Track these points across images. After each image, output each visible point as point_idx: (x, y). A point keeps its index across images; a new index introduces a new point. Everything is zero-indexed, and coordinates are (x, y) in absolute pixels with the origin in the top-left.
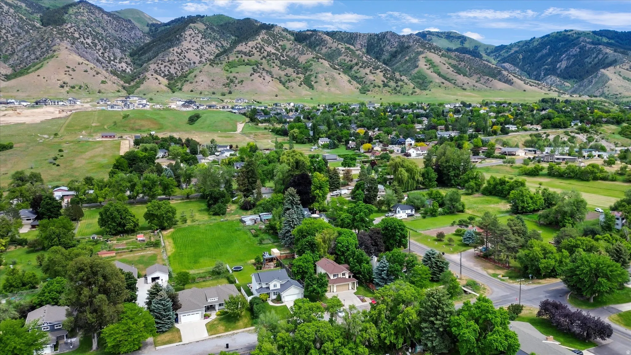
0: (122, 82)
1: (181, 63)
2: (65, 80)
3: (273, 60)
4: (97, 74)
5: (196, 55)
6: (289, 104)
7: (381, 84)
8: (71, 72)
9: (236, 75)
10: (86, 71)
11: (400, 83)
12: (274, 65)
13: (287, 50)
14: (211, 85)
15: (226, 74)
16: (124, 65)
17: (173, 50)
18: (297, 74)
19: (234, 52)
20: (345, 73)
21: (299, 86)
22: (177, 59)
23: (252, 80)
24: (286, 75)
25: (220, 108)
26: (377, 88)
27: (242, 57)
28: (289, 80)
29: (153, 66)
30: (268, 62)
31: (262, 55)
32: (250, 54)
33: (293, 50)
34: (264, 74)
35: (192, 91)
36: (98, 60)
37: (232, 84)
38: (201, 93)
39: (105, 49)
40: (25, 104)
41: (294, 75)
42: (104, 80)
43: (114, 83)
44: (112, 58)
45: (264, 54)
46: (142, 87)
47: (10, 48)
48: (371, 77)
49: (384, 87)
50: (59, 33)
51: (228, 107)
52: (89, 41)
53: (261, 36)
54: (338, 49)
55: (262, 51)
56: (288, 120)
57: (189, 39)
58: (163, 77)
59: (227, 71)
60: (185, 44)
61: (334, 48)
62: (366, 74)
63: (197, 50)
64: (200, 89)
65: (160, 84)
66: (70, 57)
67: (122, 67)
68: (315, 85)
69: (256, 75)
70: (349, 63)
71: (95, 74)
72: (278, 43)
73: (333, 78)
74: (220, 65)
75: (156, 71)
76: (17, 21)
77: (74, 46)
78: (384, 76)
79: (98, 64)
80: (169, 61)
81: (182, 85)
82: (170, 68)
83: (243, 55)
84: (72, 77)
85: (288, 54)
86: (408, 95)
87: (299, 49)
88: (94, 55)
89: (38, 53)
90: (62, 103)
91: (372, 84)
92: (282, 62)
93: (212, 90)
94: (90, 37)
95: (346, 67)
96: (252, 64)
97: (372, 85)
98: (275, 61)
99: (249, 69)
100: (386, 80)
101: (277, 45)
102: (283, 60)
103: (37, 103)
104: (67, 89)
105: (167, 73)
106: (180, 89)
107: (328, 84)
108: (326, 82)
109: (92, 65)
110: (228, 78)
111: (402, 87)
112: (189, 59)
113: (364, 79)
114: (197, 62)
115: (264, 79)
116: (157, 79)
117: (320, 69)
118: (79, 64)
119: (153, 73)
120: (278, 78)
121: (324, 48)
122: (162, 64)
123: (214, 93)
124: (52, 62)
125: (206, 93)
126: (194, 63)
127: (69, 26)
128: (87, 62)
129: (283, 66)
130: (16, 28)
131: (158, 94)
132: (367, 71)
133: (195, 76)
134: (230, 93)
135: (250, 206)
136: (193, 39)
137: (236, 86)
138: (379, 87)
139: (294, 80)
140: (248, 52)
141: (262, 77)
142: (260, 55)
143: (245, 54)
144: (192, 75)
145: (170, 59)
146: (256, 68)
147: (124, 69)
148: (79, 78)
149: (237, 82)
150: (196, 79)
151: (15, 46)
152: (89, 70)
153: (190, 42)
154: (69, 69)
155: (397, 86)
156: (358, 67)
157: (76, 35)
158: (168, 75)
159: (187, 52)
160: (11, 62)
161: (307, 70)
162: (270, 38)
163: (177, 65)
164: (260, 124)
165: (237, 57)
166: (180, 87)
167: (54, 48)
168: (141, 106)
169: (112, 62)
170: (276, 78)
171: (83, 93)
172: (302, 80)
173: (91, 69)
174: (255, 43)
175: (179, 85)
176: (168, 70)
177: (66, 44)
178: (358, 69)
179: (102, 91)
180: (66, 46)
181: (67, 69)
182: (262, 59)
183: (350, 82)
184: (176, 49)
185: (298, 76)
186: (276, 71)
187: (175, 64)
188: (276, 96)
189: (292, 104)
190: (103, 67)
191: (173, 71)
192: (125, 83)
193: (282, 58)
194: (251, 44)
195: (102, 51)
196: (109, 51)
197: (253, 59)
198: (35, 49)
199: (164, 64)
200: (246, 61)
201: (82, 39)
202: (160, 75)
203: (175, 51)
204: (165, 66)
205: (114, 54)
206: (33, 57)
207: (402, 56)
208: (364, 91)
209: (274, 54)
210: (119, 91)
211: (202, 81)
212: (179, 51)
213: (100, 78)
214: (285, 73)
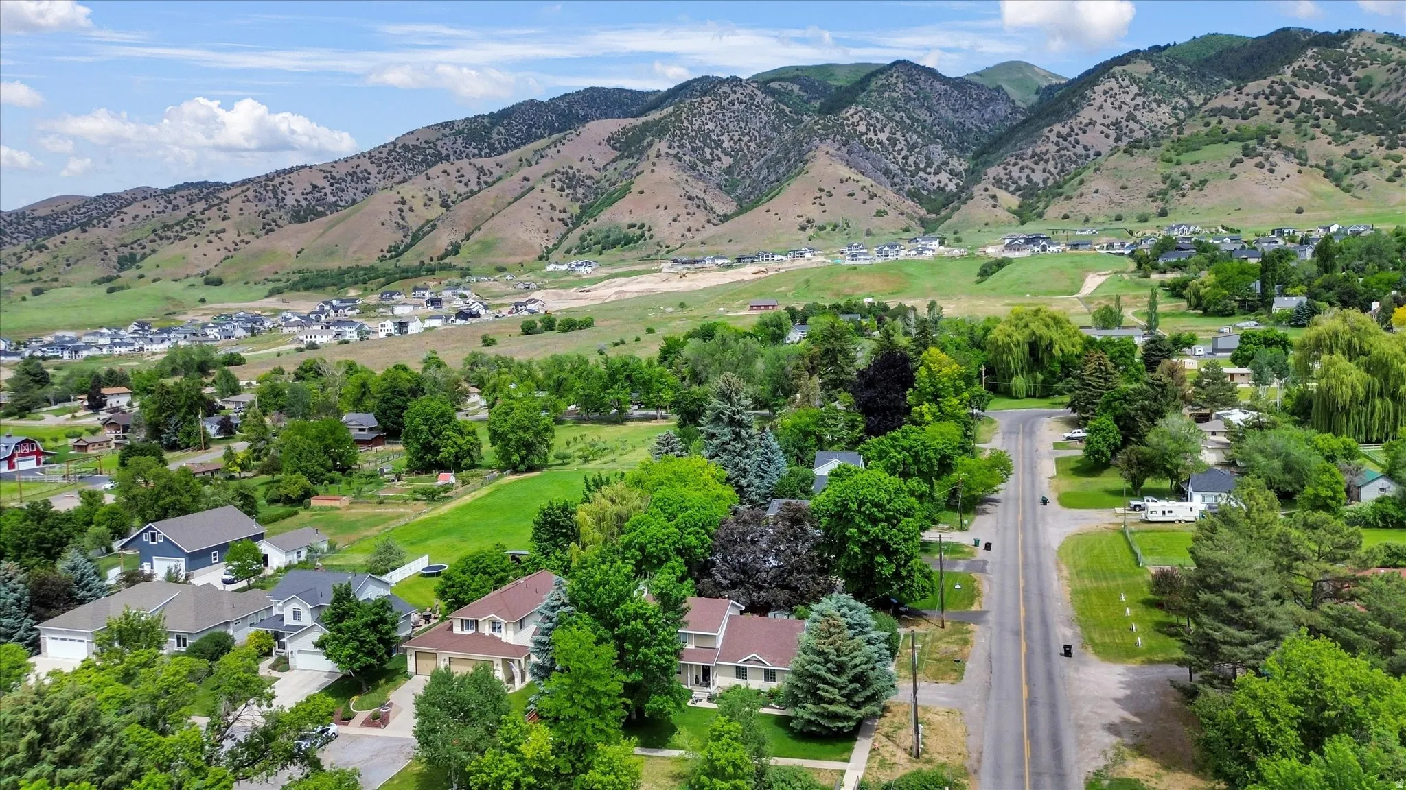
0: (923, 212)
1: (1061, 157)
2: (811, 216)
3: (1317, 118)
4: (871, 198)
5: (1107, 136)
8: (825, 200)
9: (1189, 168)
10: (851, 195)
12: (1317, 132)
13: (1374, 89)
14: (1117, 199)
15: (1163, 169)
16: (944, 177)
17: (1051, 131)
18: (1389, 148)
19: (1201, 114)
21: (1390, 180)
22: (1054, 148)
23: (1234, 177)
24: (1353, 155)
25: (1102, 248)
27: (1220, 122)
28: (1356, 167)
29: (992, 172)
30: (1298, 126)
31: (1282, 112)
32: (1247, 113)
33: (1394, 86)
34: (1277, 157)
35: (1066, 217)
36: (887, 172)
37: (1173, 192)
38: (1087, 220)
39: (912, 148)
40: (720, 262)
41: (1379, 153)
42: (882, 208)
43: (902, 214)
44: (922, 166)
45: (1288, 109)
46: (955, 217)
47: (745, 167)
50: (824, 127)
51: (1123, 245)
52: (883, 137)
53: (1296, 65)
55: (1285, 101)
57: (1099, 100)
58: (1013, 193)
59: (1169, 161)
60: (1085, 115)
63: (1117, 124)
64: (1087, 210)
65: (994, 206)
66: (830, 169)
67: (939, 182)
69: (1249, 163)
71: (867, 197)
72: (1348, 74)
74: (1151, 150)
75: (998, 182)
76: (773, 117)
77: (845, 149)
79: (883, 178)
80: (1032, 157)
81: (1046, 206)
82: (1033, 171)
83: (1225, 119)
84: (823, 208)
85: (1375, 99)
88: (880, 161)
89: (783, 169)
90: (780, 257)
92: (1344, 123)
93: (1118, 210)
94: (887, 130)
96: (1246, 136)
98: (1323, 122)
99: (1235, 149)
101: (1344, 80)
102: (1350, 116)
103: (739, 260)
104: (810, 232)
105: (1023, 182)
106: (1040, 215)
109: (867, 182)
110: (1165, 178)
112: (1086, 148)
114: (1105, 151)
115: (1272, 171)
116: (994, 197)
118: (842, 182)
119: (990, 187)
120: (1323, 164)
122: (1015, 164)
123: (1119, 218)
124: (796, 184)
125: (1101, 219)
126: (1098, 154)
127: (852, 111)
128: (859, 177)
129: (1348, 132)
130: (768, 131)
131: (987, 229)
133: (1081, 182)
134: (1163, 213)
136: (1110, 100)
137: (1183, 196)
139: (1375, 165)
140: (1240, 107)
141: (1267, 166)
142: (1276, 112)
143: (1232, 114)
144: (1078, 179)
145: (1038, 151)
146: (1252, 143)
147: (942, 185)
148: (836, 210)
149: (1187, 186)
150: (1083, 189)
151: (752, 163)
152: (858, 191)
153: (1101, 107)
154: (822, 194)
157: (862, 128)
158: (1025, 186)
159: (1085, 132)
160: (739, 191)
162: (1324, 66)
163: (1051, 162)
164: (1154, 276)
165: (1207, 124)
166: (1040, 210)
167: (806, 157)
168: (914, 253)
169: (921, 174)
170: (1317, 166)
171: (838, 238)
173: (863, 188)
174: (1267, 82)
175: (1041, 205)
176: (1028, 176)
177: (828, 146)
179: (874, 232)
180: (826, 149)
181: (818, 194)
182: (1280, 121)
184: (1057, 127)
185: (1393, 152)
186: (1321, 147)
187: (1047, 161)
188: (1300, 211)
190: (893, 185)
191: (1038, 177)
192: (929, 212)
193: (1346, 111)
194: (1253, 87)
195: (904, 153)
196: (920, 153)
197: (1252, 124)
198: (779, 161)
199: (1021, 163)
200: (1232, 130)
201: (871, 135)
202: (1006, 189)
203: (1055, 132)
204: (1022, 168)
205: (928, 157)
206: (772, 178)
209: (1320, 103)
210: (907, 230)
211: (1096, 192)
212: (1065, 131)
213: (877, 205)
214: (1348, 151)
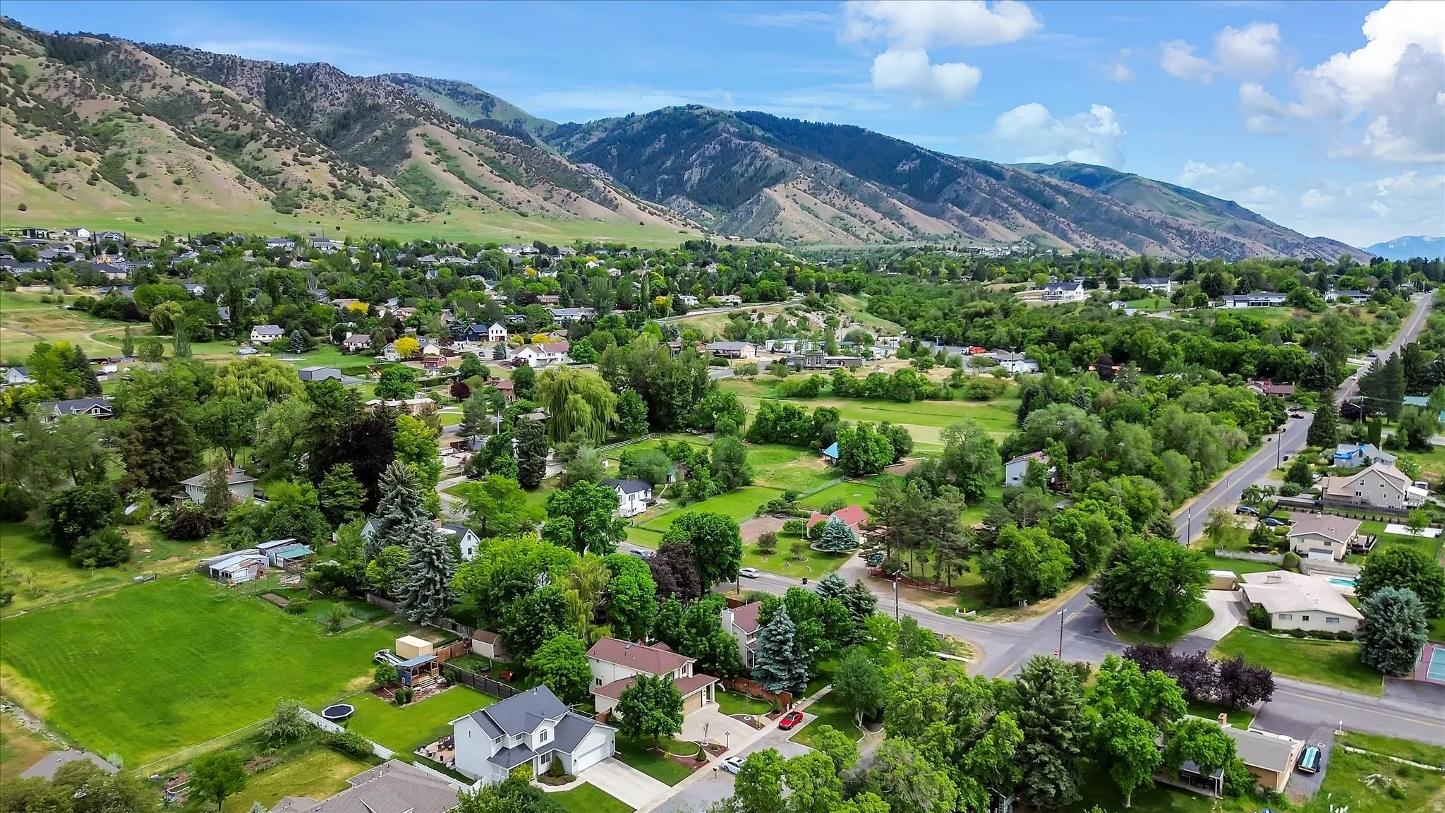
6: (74, 232)
7: (327, 191)
11: (375, 193)
18: (78, 150)
20: (225, 157)
21: (90, 183)
24: (43, 150)
26: (318, 201)
28: (53, 164)
33: (51, 82)
41: (69, 154)
48: (299, 173)
49: (336, 199)
54: (191, 92)
56: (111, 276)
61: (177, 89)
62: (284, 164)
68: (140, 184)
70: (230, 132)
73: (194, 171)
78: (332, 171)
85: (37, 92)
86: (401, 223)
87: (72, 83)
91: (305, 189)
92: (24, 115)
95: (222, 141)
97: (306, 194)
100: (338, 184)
102: (26, 108)
107: (178, 182)
108: (172, 178)
111: (381, 201)
113: (281, 177)
117: (148, 142)
120: (17, 157)
121: (147, 86)
129: (30, 126)
132: (287, 155)
135: (206, 528)
138: (325, 198)
139: (71, 166)
155: (368, 199)
156: (259, 145)
161: (107, 140)
164: (20, 289)
170: (12, 158)
172: (95, 166)
178: (260, 151)
183: (241, 181)
185: (83, 155)
188: (23, 208)
189: (84, 233)
193: (21, 103)
207: (363, 128)
208: (286, 205)
214: (39, 147)
